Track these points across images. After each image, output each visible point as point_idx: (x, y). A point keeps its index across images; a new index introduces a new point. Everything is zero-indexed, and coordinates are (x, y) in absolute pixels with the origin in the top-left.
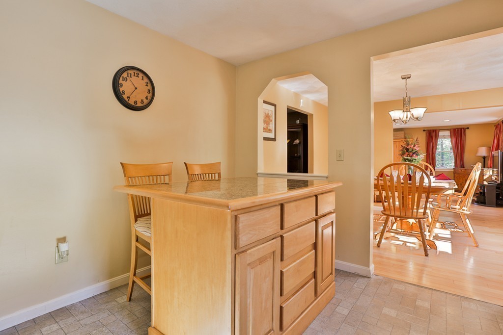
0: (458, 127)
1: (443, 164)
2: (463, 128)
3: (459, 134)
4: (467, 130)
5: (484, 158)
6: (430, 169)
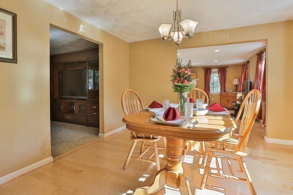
0: (222, 66)
1: (213, 89)
2: (225, 67)
3: (223, 70)
4: (227, 68)
5: (236, 86)
6: (205, 94)
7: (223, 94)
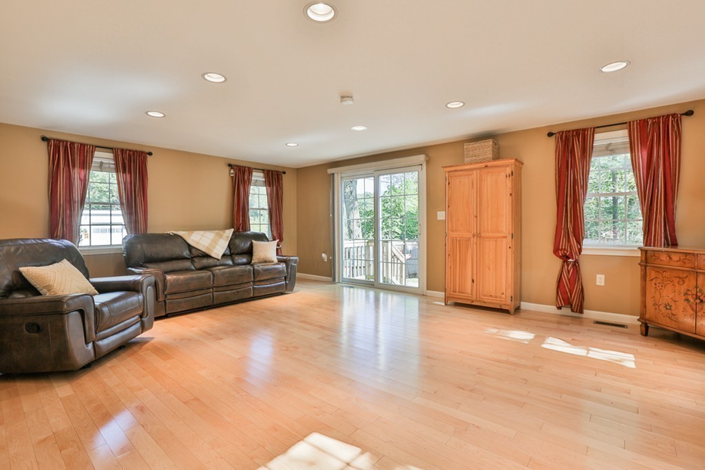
2: (674, 115)
7: (664, 258)
